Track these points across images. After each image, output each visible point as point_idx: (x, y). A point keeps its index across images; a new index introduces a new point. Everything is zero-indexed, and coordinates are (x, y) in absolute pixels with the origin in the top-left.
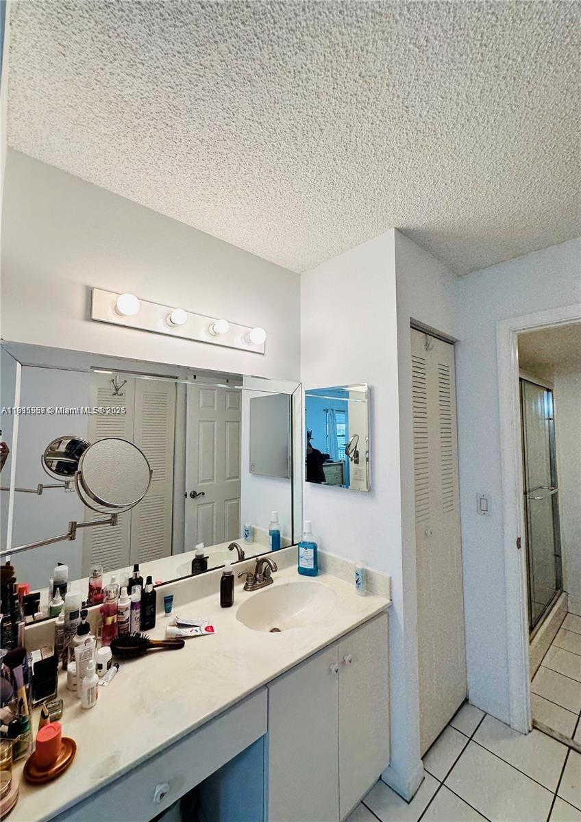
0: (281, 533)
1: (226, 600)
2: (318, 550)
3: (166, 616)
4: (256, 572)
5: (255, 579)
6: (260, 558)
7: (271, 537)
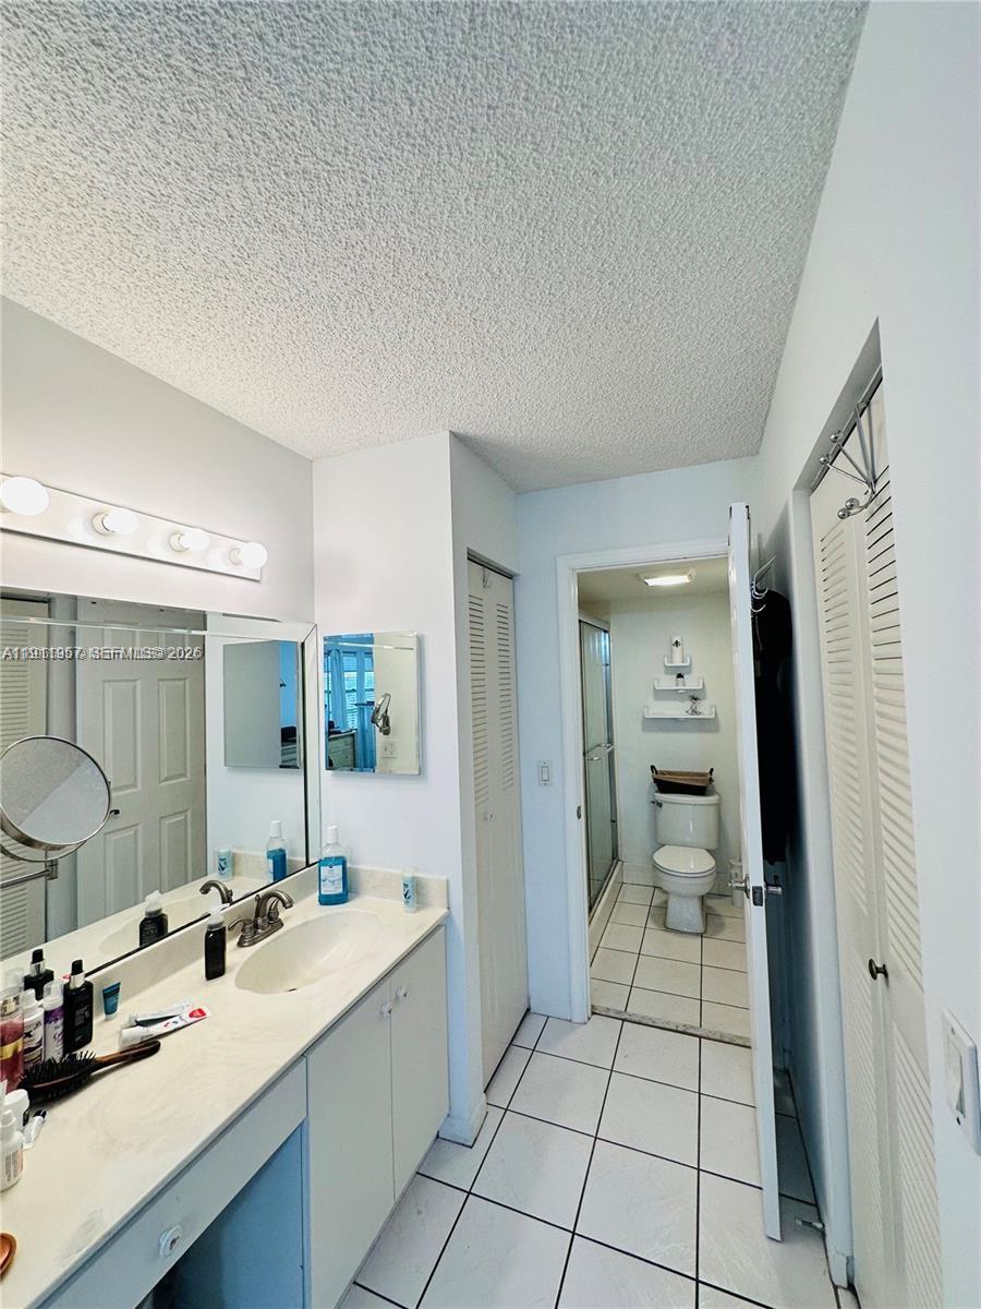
0: (287, 852)
1: (215, 968)
2: (348, 865)
3: (107, 1020)
4: (257, 915)
5: (256, 926)
6: (261, 893)
7: (271, 861)
